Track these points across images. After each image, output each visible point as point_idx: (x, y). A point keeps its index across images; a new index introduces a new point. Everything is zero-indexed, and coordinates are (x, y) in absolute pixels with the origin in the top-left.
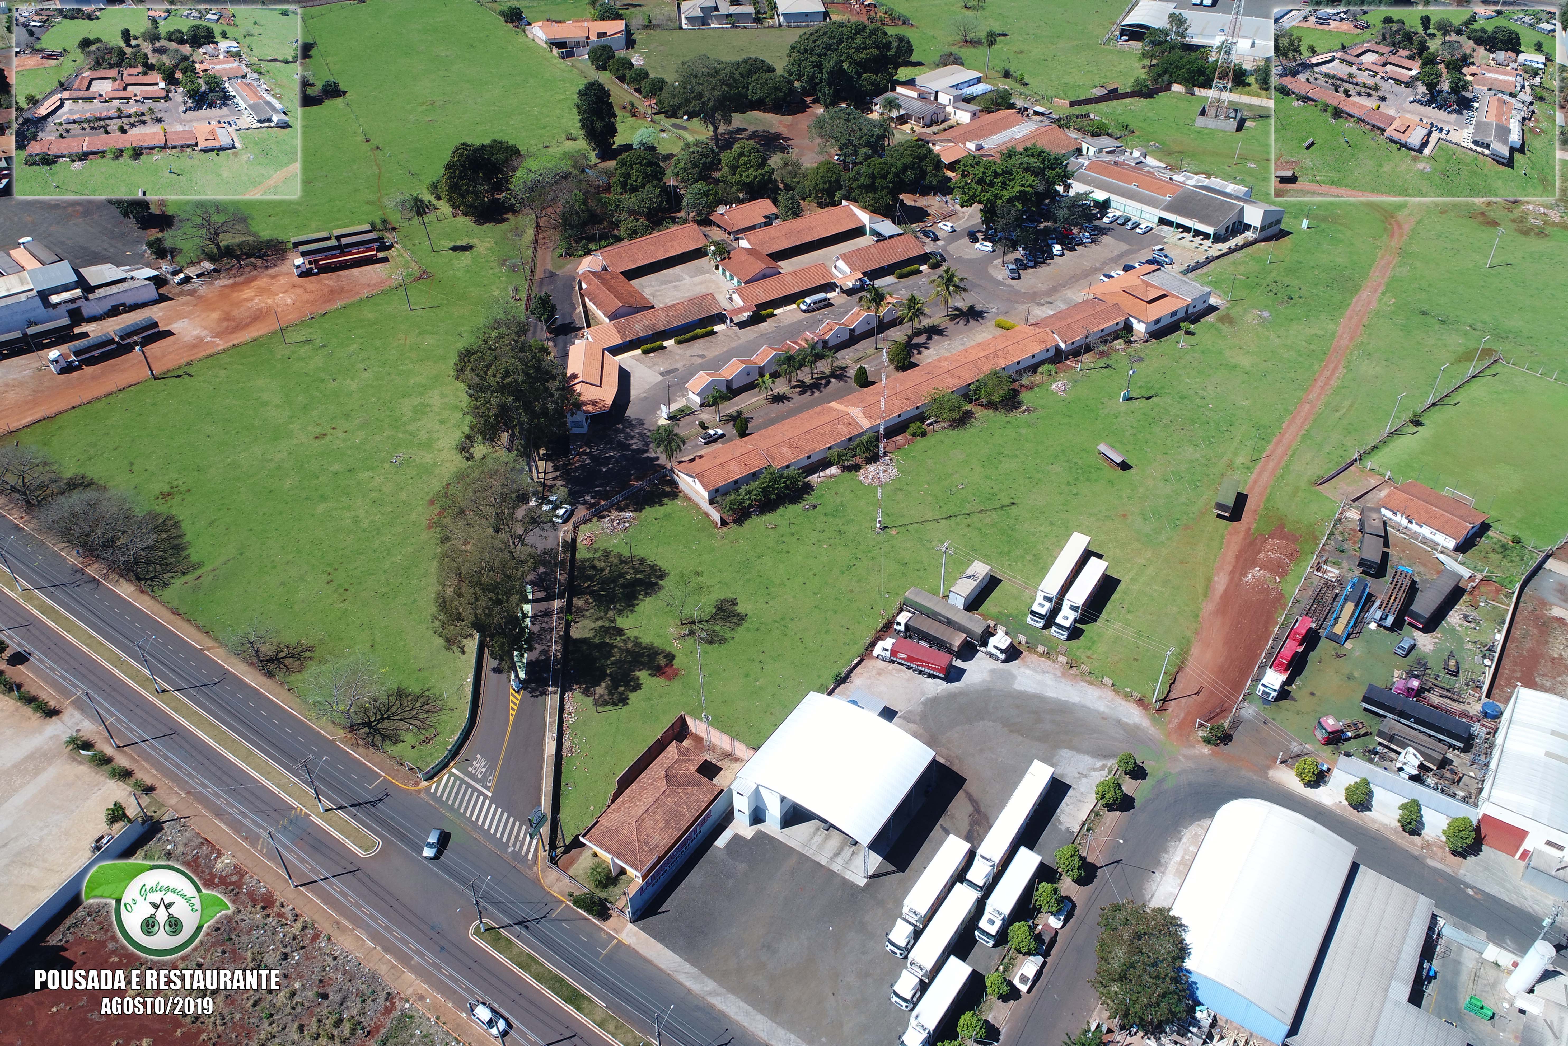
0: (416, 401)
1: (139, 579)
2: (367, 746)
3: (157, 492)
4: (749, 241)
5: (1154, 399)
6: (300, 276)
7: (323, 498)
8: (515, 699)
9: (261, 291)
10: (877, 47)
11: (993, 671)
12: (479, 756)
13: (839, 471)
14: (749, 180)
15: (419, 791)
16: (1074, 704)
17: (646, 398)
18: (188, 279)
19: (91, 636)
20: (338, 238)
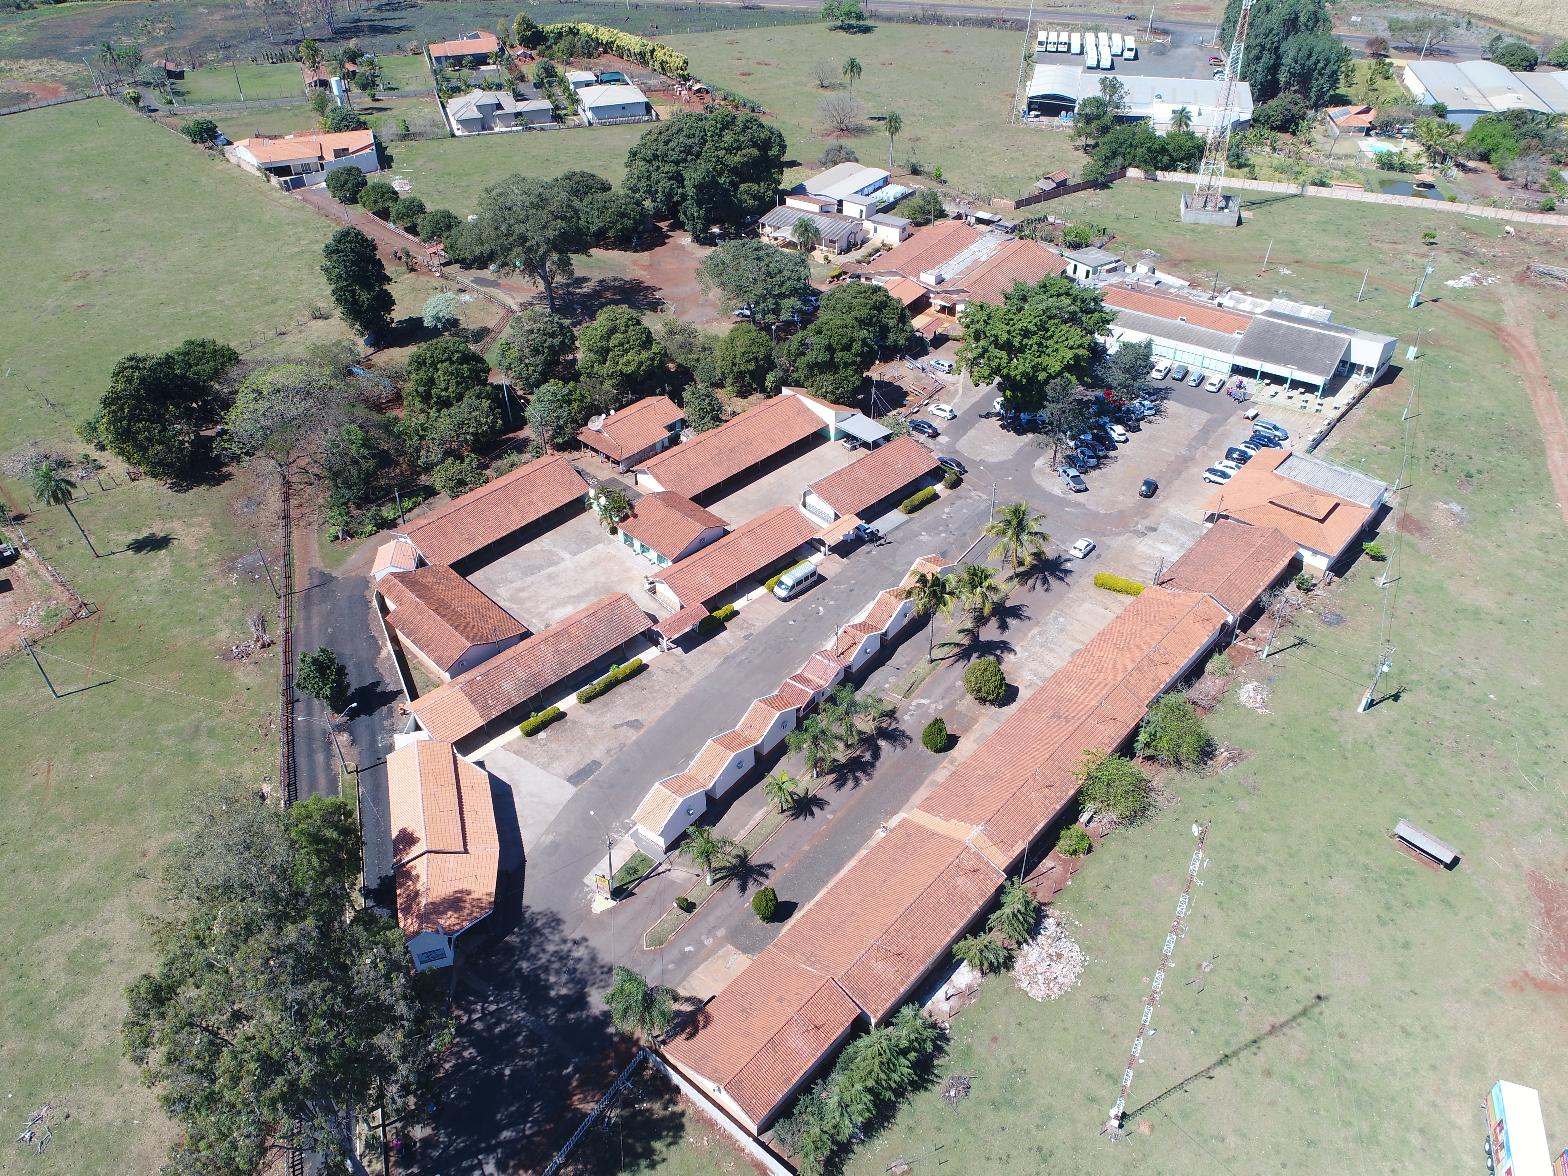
4: (655, 477)
13: (979, 978)
14: (630, 370)
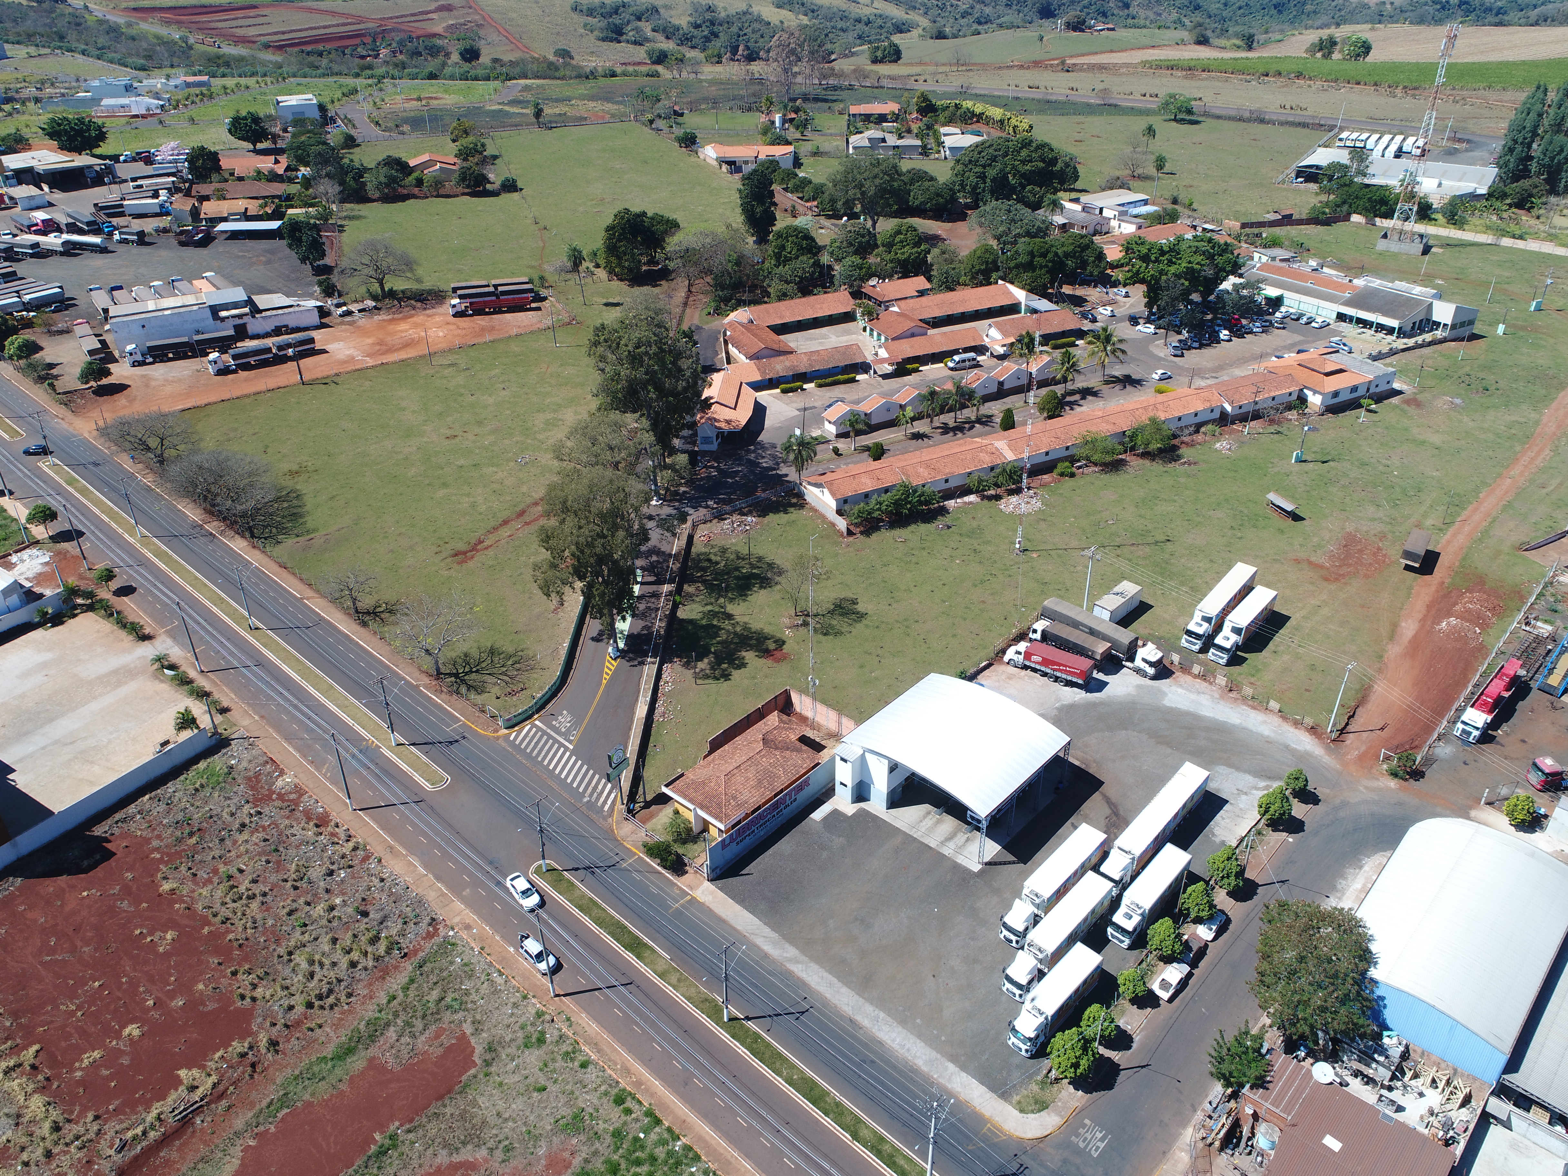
0: (549, 416)
1: (253, 536)
2: (451, 693)
3: (286, 470)
4: (899, 307)
5: (1331, 463)
6: (454, 316)
7: (445, 485)
8: (610, 666)
9: (416, 326)
10: (1043, 161)
11: (1139, 687)
12: (565, 712)
13: (979, 500)
14: (904, 257)
15: (498, 738)
16: (1234, 725)
17: (781, 428)
18: (349, 313)
19: (197, 578)
20: (496, 286)
